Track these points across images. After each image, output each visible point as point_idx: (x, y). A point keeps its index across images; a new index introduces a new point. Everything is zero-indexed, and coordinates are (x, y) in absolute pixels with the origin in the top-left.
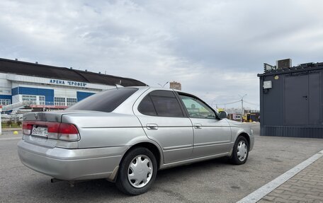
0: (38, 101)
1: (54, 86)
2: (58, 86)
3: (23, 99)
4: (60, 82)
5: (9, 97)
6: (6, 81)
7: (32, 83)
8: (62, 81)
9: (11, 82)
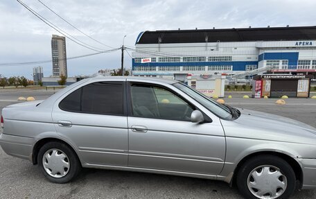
0: (281, 65)
1: (299, 48)
2: (303, 48)
3: (267, 64)
4: (307, 44)
5: (256, 63)
6: (255, 49)
7: (277, 48)
8: (309, 42)
9: (259, 49)
